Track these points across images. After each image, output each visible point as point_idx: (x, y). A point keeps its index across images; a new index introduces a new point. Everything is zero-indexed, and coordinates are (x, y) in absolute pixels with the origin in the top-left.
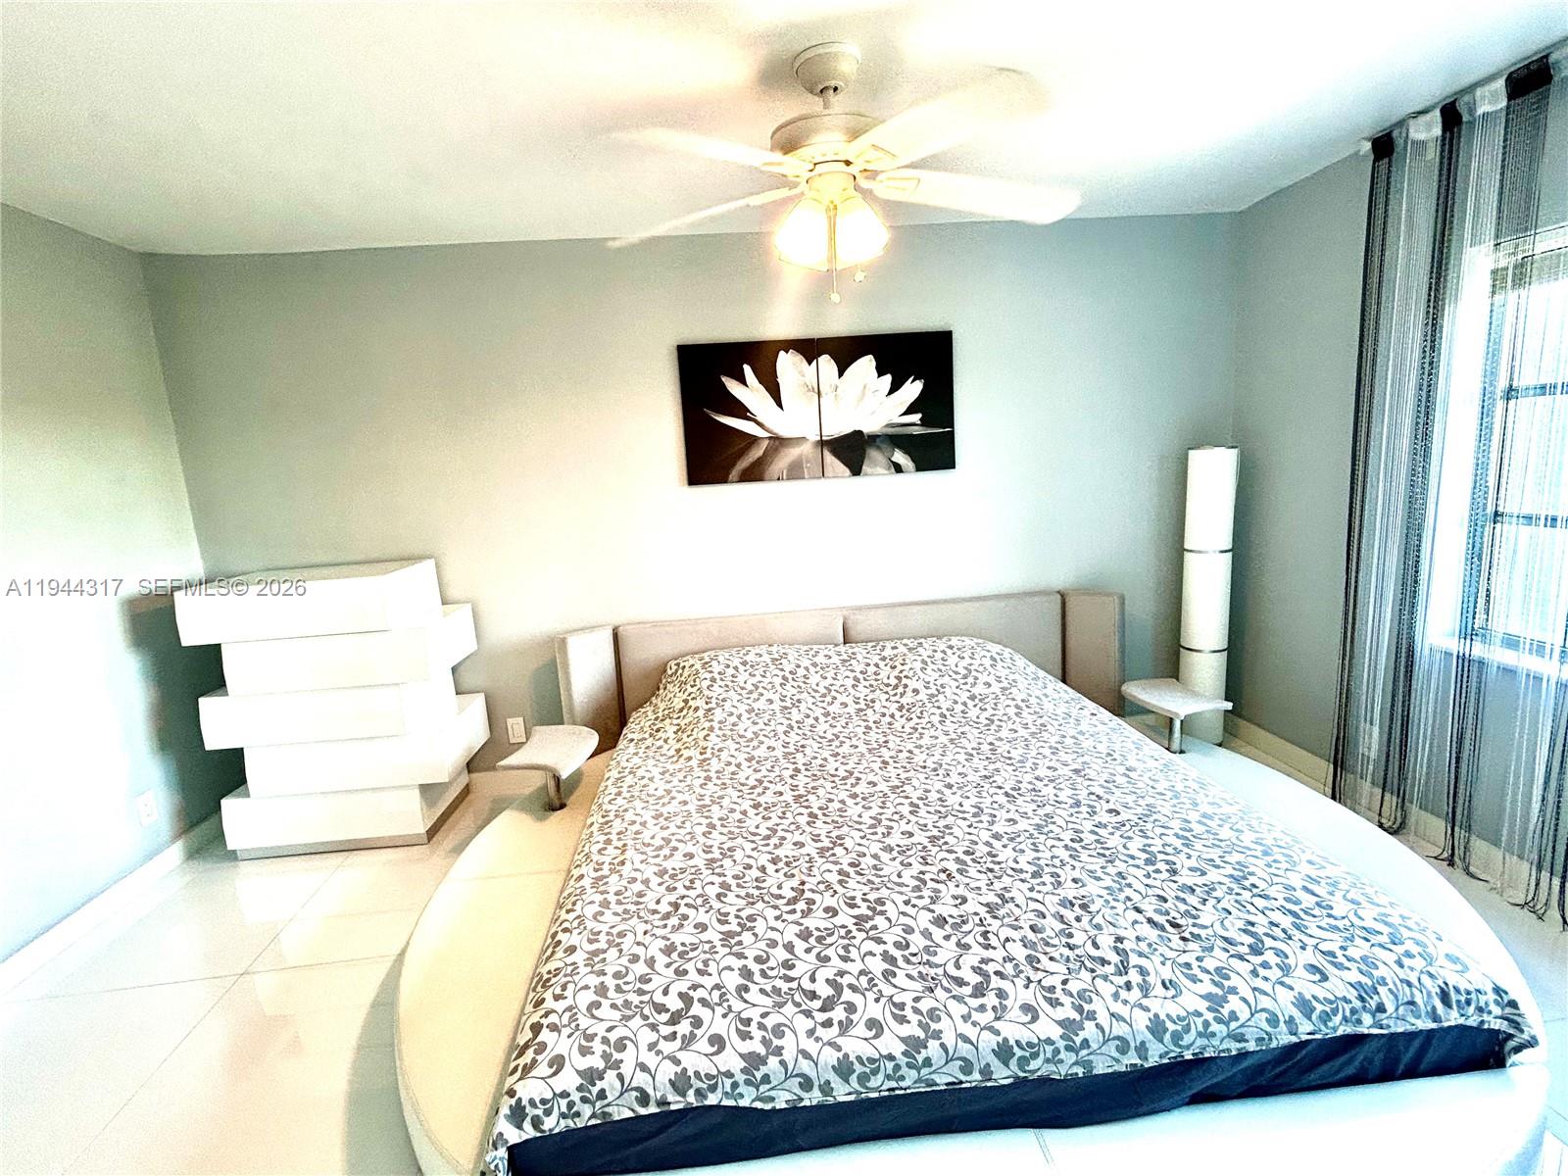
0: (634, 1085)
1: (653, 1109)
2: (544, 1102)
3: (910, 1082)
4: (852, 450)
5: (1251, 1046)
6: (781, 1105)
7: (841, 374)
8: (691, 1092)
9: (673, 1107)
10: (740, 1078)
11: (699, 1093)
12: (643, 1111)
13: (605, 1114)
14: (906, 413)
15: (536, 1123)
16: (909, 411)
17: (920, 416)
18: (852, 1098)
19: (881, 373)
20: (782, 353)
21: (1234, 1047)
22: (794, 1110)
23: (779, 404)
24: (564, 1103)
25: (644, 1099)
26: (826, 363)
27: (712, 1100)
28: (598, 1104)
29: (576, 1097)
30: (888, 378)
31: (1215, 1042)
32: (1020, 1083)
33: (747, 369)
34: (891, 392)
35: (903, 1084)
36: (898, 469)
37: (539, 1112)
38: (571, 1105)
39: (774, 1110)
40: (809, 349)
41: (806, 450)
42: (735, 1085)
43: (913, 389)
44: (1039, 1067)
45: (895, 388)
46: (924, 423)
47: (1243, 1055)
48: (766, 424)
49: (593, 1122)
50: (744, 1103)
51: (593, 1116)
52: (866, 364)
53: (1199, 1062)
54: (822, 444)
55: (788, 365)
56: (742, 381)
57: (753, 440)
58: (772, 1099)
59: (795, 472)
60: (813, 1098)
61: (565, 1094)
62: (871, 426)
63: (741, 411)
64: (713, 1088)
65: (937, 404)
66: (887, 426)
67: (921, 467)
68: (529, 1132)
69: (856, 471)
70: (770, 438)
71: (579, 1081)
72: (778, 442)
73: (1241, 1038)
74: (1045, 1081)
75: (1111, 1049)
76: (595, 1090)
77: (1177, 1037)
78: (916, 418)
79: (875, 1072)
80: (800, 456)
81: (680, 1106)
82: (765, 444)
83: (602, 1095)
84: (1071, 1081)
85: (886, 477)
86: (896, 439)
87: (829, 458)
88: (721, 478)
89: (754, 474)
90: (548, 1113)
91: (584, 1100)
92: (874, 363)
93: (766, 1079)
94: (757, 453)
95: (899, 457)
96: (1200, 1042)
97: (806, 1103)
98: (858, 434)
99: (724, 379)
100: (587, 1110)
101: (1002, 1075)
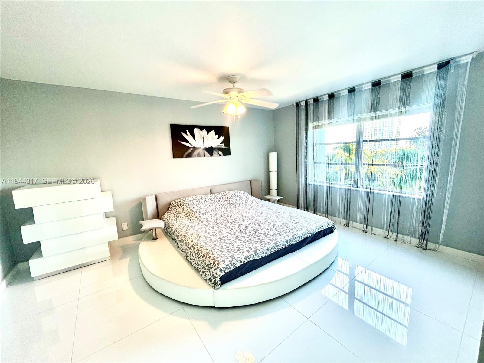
0: (239, 260)
1: (243, 263)
2: (225, 267)
3: (277, 249)
4: (210, 151)
5: (312, 234)
6: (261, 257)
7: (208, 134)
8: (248, 259)
9: (246, 262)
10: (254, 254)
11: (249, 258)
12: (241, 264)
13: (235, 266)
14: (221, 143)
15: (224, 271)
16: (222, 143)
17: (224, 144)
18: (269, 254)
19: (216, 135)
20: (195, 128)
21: (310, 234)
22: (262, 258)
23: (195, 140)
24: (228, 266)
25: (241, 262)
26: (204, 131)
27: (251, 259)
28: (234, 265)
29: (230, 265)
30: (217, 136)
31: (308, 234)
32: (289, 246)
33: (187, 131)
34: (218, 138)
35: (276, 250)
36: (220, 155)
37: (225, 269)
38: (229, 267)
39: (260, 259)
40: (201, 128)
41: (201, 151)
42: (254, 256)
43: (222, 138)
44: (291, 243)
45: (219, 138)
46: (225, 145)
47: (311, 235)
48: (192, 144)
49: (234, 268)
50: (256, 258)
51: (234, 267)
52: (213, 132)
53: (308, 238)
54: (204, 149)
55: (196, 131)
56: (186, 134)
57: (189, 148)
58: (259, 257)
59: (199, 155)
60: (265, 255)
61: (228, 265)
62: (214, 146)
63: (186, 141)
64: (251, 257)
65: (227, 142)
66: (218, 146)
67: (224, 155)
68: (224, 273)
69: (211, 155)
70: (193, 147)
71: (229, 262)
72: (195, 149)
73: (311, 233)
74: (292, 245)
75: (298, 238)
76: (233, 263)
77: (305, 235)
78: (223, 144)
79: (272, 249)
80: (199, 152)
81: (247, 261)
82: (192, 149)
83: (234, 263)
84: (295, 244)
85: (217, 157)
86: (219, 149)
87: (206, 152)
88: (181, 156)
89: (189, 156)
90: (226, 269)
91: (231, 265)
92: (214, 132)
93: (258, 254)
94: (190, 151)
95: (220, 153)
96: (307, 235)
97: (264, 256)
98: (212, 147)
99: (182, 133)
100: (232, 267)
101: (287, 245)
